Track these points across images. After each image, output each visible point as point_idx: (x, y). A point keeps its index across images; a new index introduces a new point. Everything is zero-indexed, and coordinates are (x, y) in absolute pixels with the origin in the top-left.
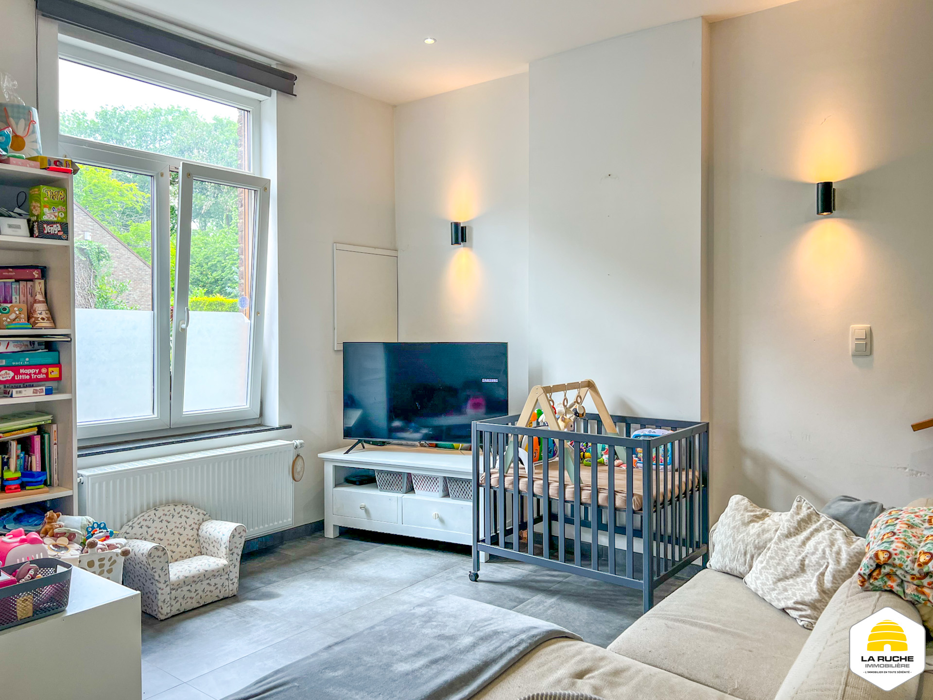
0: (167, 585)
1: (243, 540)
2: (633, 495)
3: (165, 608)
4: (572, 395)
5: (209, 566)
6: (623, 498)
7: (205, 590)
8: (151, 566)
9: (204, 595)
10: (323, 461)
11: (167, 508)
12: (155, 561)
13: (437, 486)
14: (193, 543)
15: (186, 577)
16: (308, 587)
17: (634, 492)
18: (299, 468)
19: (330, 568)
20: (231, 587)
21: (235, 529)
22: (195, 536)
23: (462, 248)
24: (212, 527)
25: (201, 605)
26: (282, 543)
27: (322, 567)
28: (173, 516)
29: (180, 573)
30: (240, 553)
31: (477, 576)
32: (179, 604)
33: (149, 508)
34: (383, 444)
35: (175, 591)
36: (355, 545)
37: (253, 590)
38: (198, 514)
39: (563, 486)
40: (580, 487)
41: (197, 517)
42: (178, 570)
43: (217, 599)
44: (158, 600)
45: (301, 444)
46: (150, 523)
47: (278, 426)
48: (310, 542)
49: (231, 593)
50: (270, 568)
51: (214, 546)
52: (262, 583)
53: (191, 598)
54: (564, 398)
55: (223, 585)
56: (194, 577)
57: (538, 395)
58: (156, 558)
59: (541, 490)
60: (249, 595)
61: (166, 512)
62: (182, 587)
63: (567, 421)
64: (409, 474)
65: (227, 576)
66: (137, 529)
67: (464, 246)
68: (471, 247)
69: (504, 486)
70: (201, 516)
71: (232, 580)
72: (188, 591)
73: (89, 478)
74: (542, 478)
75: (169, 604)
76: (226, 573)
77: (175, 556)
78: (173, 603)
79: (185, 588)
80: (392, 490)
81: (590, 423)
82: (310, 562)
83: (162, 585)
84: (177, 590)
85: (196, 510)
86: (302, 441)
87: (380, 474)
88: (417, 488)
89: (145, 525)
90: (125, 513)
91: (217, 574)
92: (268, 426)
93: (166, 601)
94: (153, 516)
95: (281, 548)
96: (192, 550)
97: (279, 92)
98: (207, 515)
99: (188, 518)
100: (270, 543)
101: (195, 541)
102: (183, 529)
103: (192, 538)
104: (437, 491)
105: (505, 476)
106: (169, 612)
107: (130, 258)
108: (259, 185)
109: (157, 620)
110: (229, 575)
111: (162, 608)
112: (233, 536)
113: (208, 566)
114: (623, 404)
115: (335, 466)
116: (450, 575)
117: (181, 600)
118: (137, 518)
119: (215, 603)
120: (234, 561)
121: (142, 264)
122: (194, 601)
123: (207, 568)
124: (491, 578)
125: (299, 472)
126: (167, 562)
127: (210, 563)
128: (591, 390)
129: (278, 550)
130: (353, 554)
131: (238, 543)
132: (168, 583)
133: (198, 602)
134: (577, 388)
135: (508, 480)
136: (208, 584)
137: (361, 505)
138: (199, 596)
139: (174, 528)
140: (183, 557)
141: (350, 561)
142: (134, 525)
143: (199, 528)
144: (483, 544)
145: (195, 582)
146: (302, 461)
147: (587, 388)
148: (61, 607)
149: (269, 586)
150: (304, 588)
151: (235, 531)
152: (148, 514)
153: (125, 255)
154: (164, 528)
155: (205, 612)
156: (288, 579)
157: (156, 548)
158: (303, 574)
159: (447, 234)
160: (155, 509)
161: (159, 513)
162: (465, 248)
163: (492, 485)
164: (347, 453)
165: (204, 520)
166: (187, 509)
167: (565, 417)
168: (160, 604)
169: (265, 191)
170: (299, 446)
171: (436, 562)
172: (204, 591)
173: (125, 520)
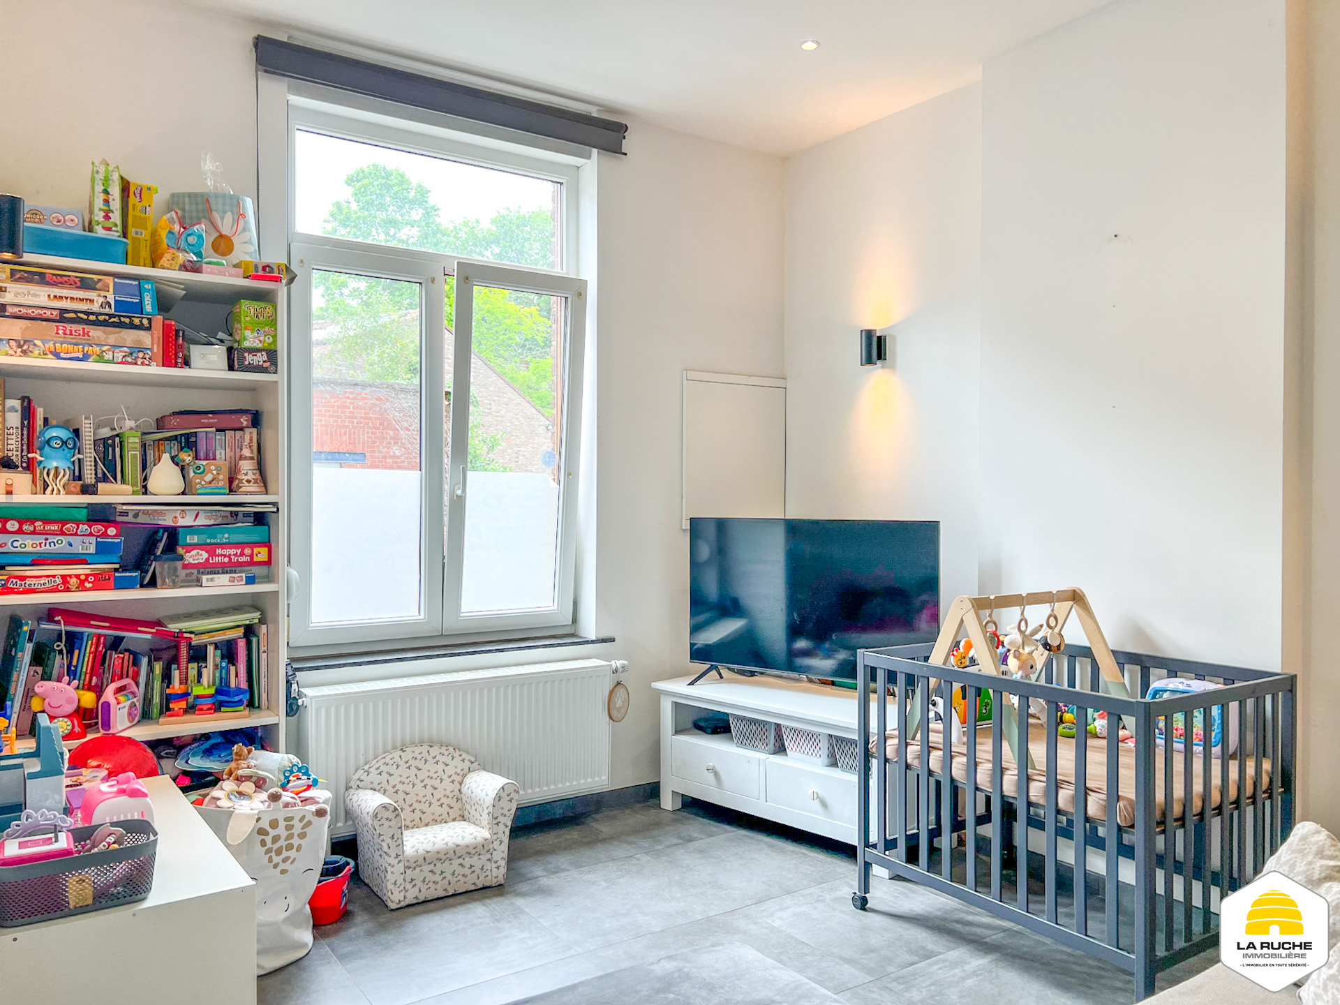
0: (400, 862)
1: (514, 806)
2: (1118, 798)
3: (396, 892)
4: (1037, 615)
5: (463, 838)
6: (1101, 802)
7: (456, 873)
8: (378, 832)
9: (453, 880)
10: (660, 693)
11: (418, 749)
12: (383, 825)
13: (818, 748)
14: (452, 802)
15: (428, 852)
16: (605, 884)
17: (1119, 794)
18: (619, 702)
19: (649, 858)
20: (495, 872)
21: (503, 788)
22: (457, 792)
23: (880, 371)
24: (475, 781)
25: (450, 894)
26: (597, 811)
27: (638, 856)
28: (426, 761)
29: (420, 845)
30: (509, 824)
31: (864, 901)
32: (416, 889)
33: (394, 748)
34: (753, 674)
35: (411, 870)
36: (698, 826)
37: (530, 879)
38: (463, 760)
39: (999, 771)
40: (1028, 775)
41: (461, 765)
42: (417, 841)
43: (473, 888)
44: (388, 880)
45: (623, 666)
46: (393, 769)
47: (594, 639)
48: (637, 813)
49: (495, 880)
50: (565, 849)
51: (476, 810)
52: (546, 870)
53: (434, 882)
54: (1020, 618)
55: (482, 869)
56: (438, 853)
57: (962, 612)
58: (384, 821)
59: (963, 772)
60: (523, 887)
61: (416, 755)
62: (421, 866)
63: (1023, 658)
64: (778, 726)
65: (489, 856)
66: (374, 776)
67: (883, 367)
68: (893, 367)
69: (906, 760)
70: (467, 764)
71: (496, 862)
72: (430, 871)
73: (313, 700)
74: (965, 752)
75: (402, 888)
76: (488, 851)
77: (426, 818)
78: (409, 886)
79: (426, 868)
80: (754, 748)
81: (1079, 662)
82: (625, 845)
83: (392, 861)
84: (415, 868)
85: (461, 755)
86: (626, 662)
87: (736, 720)
88: (790, 748)
89: (385, 771)
90: (362, 752)
91: (473, 852)
92: (581, 637)
93: (398, 883)
94: (397, 759)
95: (594, 818)
96: (451, 811)
97: (600, 150)
98: (476, 764)
99: (447, 765)
100: (580, 809)
101: (455, 800)
102: (439, 781)
103: (451, 795)
104: (818, 755)
105: (907, 745)
106: (403, 899)
107: (520, 404)
108: (571, 290)
109: (386, 908)
110: (491, 854)
111: (392, 893)
112: (499, 798)
113: (461, 838)
114: (1139, 633)
115: (676, 702)
116: (825, 893)
117: (419, 884)
118: (376, 760)
119: (471, 893)
120: (500, 835)
121: (535, 411)
122: (438, 886)
123: (459, 842)
124: (890, 906)
125: (620, 708)
126: (400, 828)
127: (465, 835)
128: (1078, 605)
129: (589, 821)
130: (691, 840)
131: (506, 809)
132: (400, 857)
133: (445, 890)
134: (1050, 603)
135: (913, 750)
136: (461, 864)
137: (709, 766)
138: (446, 881)
139: (426, 779)
140: (436, 821)
141: (682, 851)
142: (370, 770)
143: (463, 781)
144: (874, 851)
145: (441, 860)
146: (625, 692)
147: (1071, 603)
148: (136, 895)
149: (553, 876)
150: (600, 885)
151: (502, 790)
152: (391, 756)
153: (514, 400)
154: (413, 778)
155: (454, 906)
156: (583, 868)
157: (385, 807)
158: (607, 864)
159: (855, 348)
160: (401, 749)
161: (407, 755)
162: (885, 370)
163: (888, 757)
164: (691, 684)
165: (471, 770)
166: (446, 753)
167: (1021, 650)
168: (390, 886)
169: (578, 297)
170: (621, 670)
171: (810, 868)
172: (453, 874)
173: (362, 761)
